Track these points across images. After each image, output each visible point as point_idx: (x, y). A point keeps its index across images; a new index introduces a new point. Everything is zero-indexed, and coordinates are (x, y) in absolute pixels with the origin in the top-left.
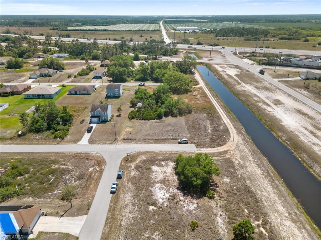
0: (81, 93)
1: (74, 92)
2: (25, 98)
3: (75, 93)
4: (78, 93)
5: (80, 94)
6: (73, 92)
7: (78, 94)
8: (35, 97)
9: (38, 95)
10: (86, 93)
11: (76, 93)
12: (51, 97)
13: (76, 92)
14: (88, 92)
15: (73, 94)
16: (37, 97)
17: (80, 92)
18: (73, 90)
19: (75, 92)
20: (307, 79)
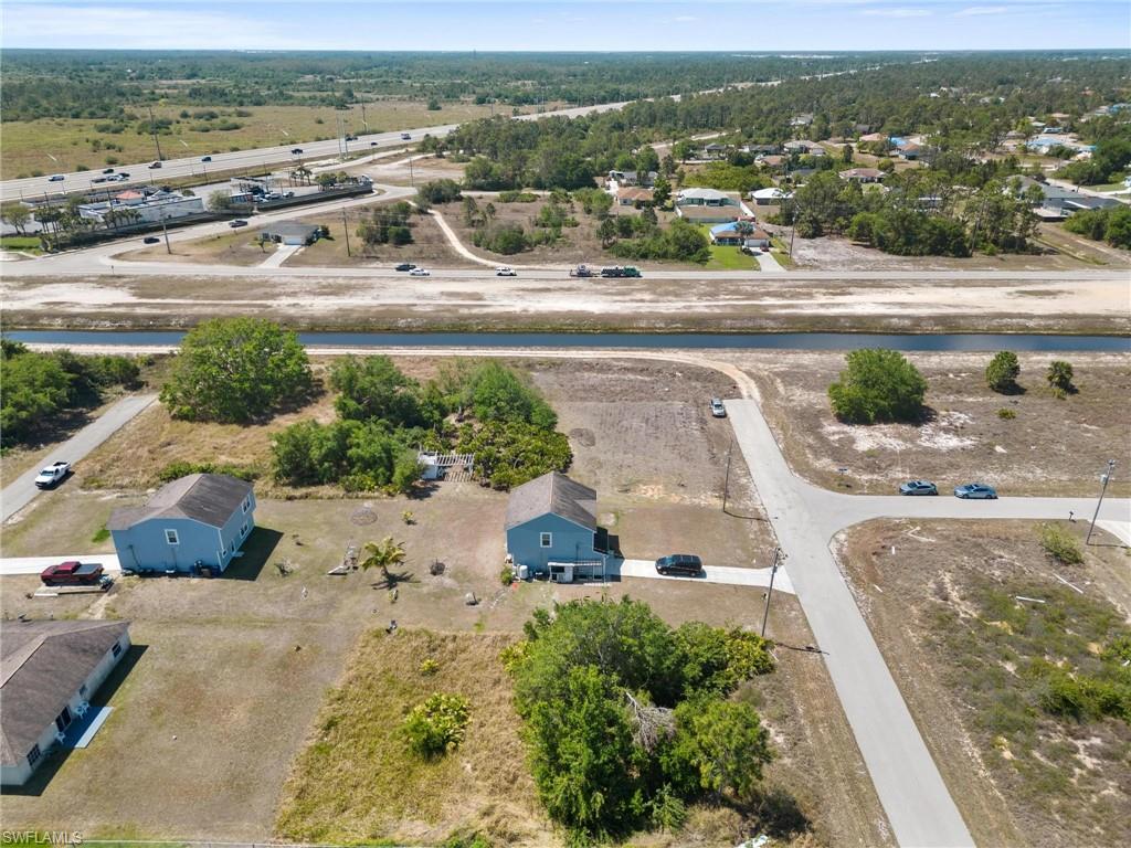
1: (54, 724)
4: (78, 705)
13: (66, 712)
14: (117, 648)
17: (82, 689)
19: (58, 720)
20: (309, 242)
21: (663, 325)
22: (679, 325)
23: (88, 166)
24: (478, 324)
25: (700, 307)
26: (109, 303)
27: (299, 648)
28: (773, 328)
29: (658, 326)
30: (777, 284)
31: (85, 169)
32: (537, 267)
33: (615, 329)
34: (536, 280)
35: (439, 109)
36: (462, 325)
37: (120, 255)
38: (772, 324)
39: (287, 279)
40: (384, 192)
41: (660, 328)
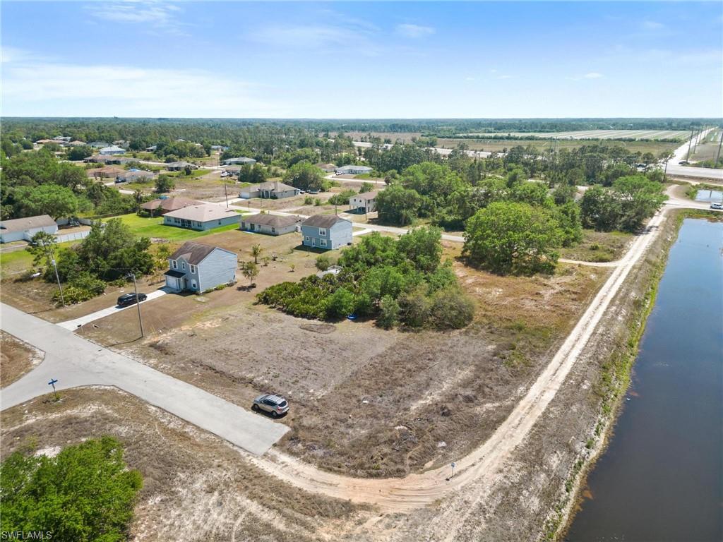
0: (261, 230)
2: (164, 225)
4: (256, 228)
5: (258, 233)
6: (248, 226)
7: (255, 230)
8: (177, 224)
9: (183, 221)
10: (271, 230)
11: (252, 230)
12: (200, 228)
13: (254, 226)
14: (274, 230)
15: (246, 230)
16: (180, 225)
17: (260, 226)
18: (248, 222)
19: (251, 225)
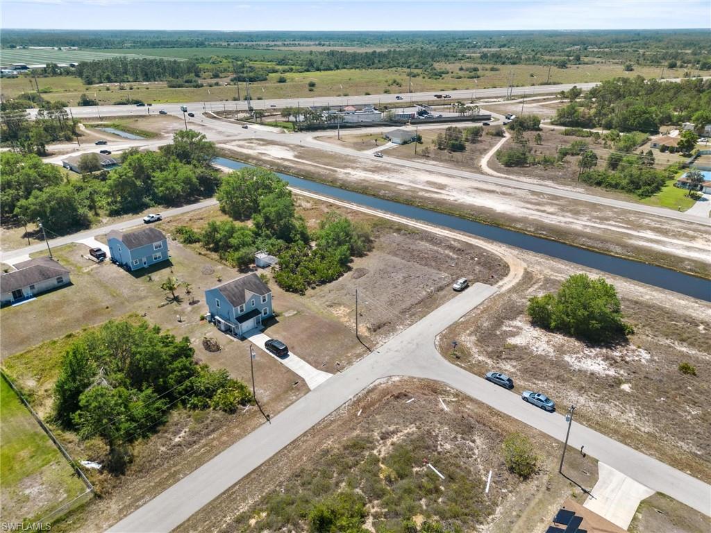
0: (35, 291)
1: (10, 294)
3: (15, 298)
4: (26, 291)
5: (33, 296)
6: (9, 297)
7: (25, 296)
11: (18, 297)
13: (19, 291)
14: (60, 280)
15: (8, 304)
17: (32, 287)
19: (14, 293)
20: (405, 143)
21: (532, 230)
22: (544, 233)
23: (370, 93)
24: (419, 202)
25: (579, 224)
26: (280, 157)
27: (107, 308)
28: (617, 253)
29: (529, 229)
30: (677, 224)
31: (369, 94)
32: (514, 177)
33: (499, 225)
34: (497, 185)
35: (632, 70)
36: (411, 201)
37: (318, 137)
38: (619, 249)
39: (365, 160)
40: (498, 120)
41: (529, 231)
